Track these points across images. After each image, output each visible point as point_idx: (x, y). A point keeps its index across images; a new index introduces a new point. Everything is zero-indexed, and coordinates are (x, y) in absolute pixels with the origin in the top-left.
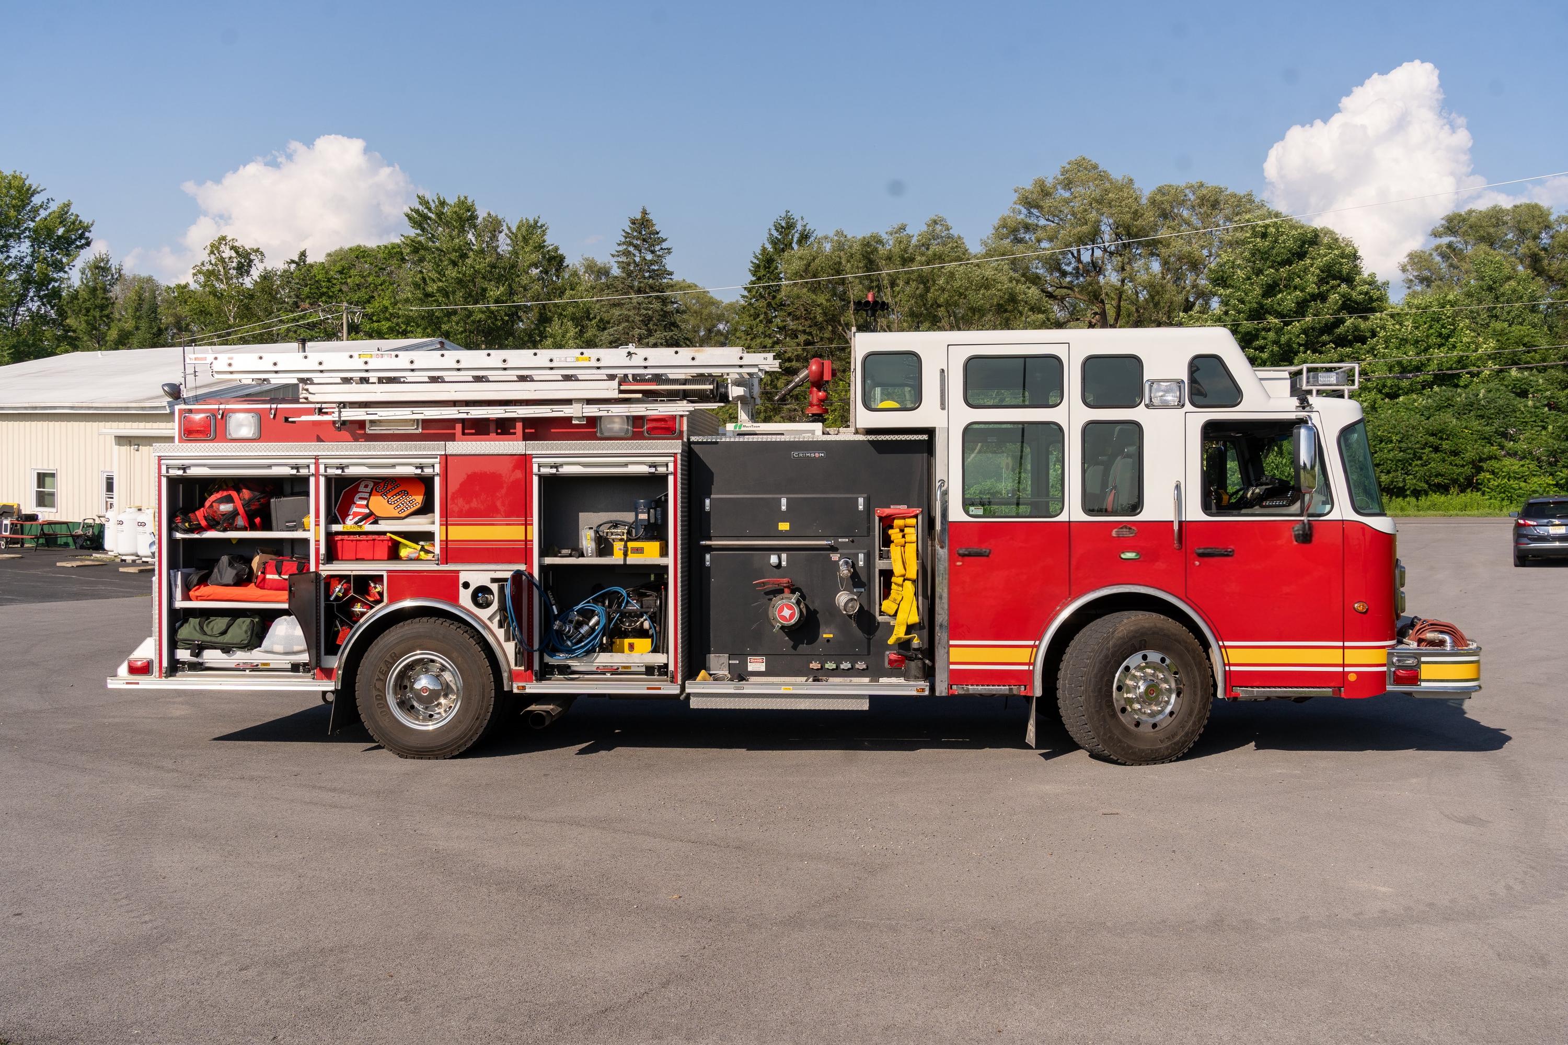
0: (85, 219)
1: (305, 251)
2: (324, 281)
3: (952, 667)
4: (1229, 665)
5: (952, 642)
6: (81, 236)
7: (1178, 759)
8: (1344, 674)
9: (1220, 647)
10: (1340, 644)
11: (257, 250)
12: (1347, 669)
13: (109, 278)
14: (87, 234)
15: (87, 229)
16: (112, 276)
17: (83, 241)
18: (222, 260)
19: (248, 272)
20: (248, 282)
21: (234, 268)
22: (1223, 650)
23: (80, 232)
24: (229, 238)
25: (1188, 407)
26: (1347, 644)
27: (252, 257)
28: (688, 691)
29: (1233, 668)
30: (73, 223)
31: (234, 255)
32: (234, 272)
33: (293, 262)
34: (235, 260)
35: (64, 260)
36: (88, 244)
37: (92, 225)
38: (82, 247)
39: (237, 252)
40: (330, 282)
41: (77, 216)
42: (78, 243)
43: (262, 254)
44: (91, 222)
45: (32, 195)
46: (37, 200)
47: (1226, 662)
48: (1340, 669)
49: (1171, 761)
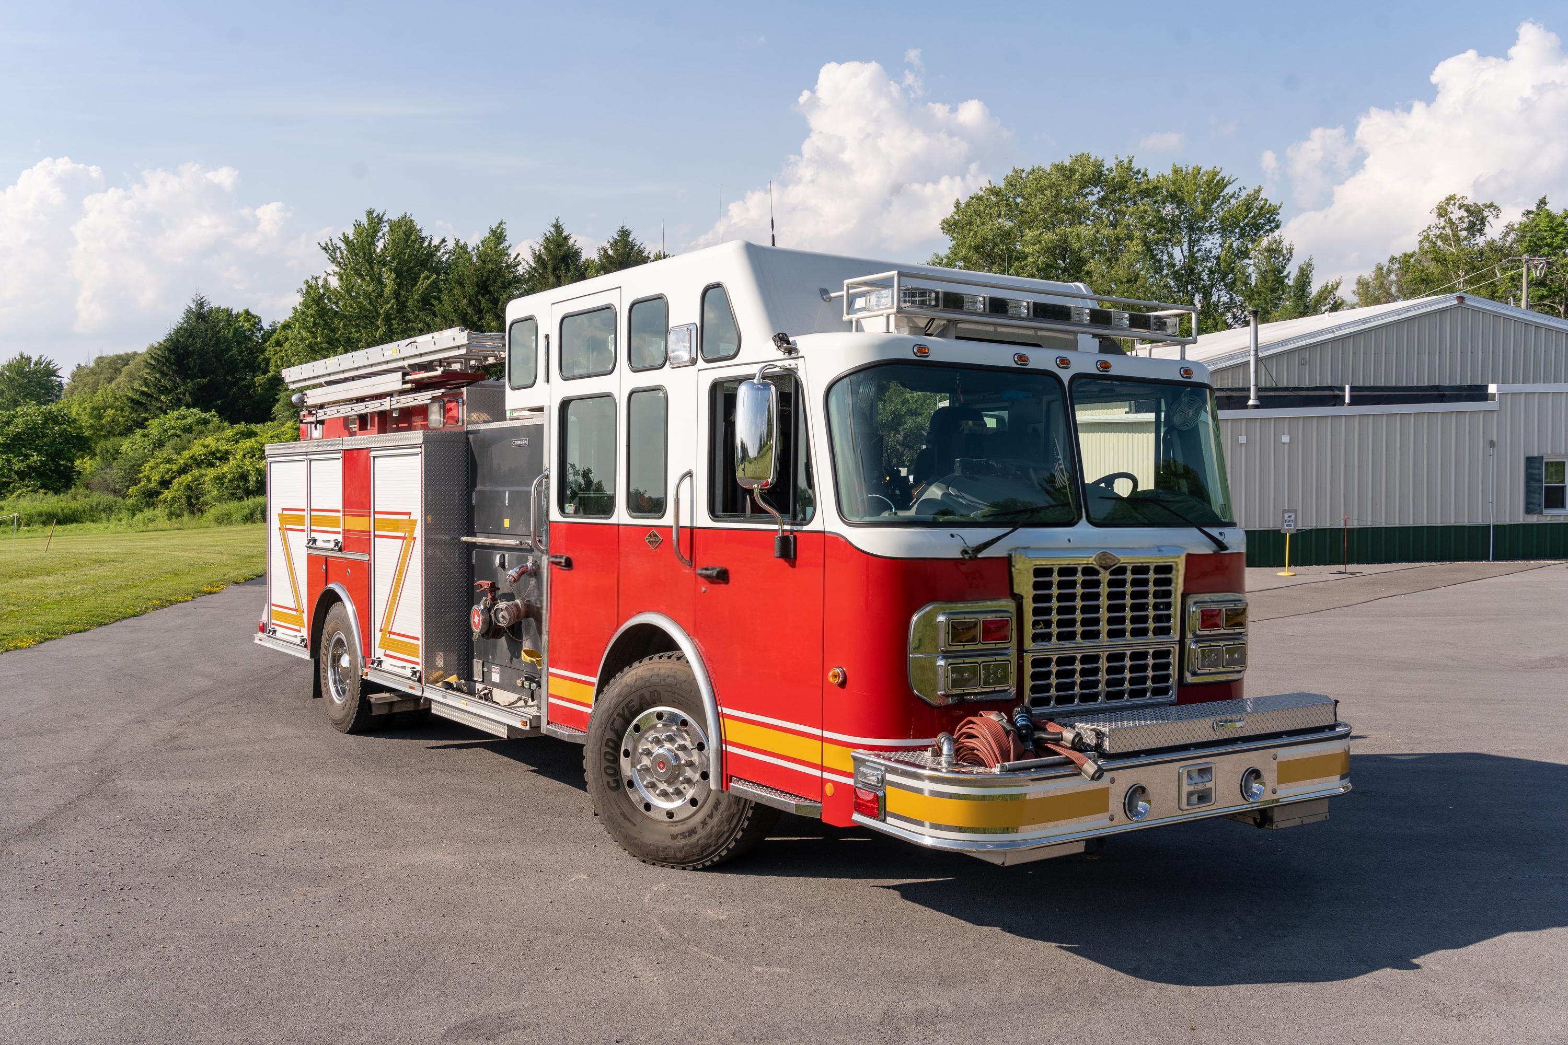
0: (1273, 201)
1: (1545, 198)
2: (1546, 231)
3: (551, 700)
4: (727, 743)
5: (552, 670)
6: (1270, 222)
7: (705, 869)
8: (823, 781)
9: (718, 716)
10: (817, 732)
11: (1491, 205)
12: (827, 775)
13: (1281, 259)
14: (1277, 218)
15: (1274, 211)
16: (1284, 256)
17: (1273, 225)
18: (1451, 222)
19: (1481, 231)
20: (1480, 241)
21: (1465, 229)
22: (721, 719)
23: (1268, 216)
24: (1457, 197)
25: (701, 363)
26: (827, 734)
27: (1485, 214)
28: (426, 695)
29: (730, 749)
30: (1262, 208)
31: (1465, 214)
32: (1464, 233)
33: (1529, 212)
34: (1466, 220)
35: (1250, 246)
36: (1277, 227)
37: (1280, 207)
38: (1272, 230)
39: (1468, 211)
40: (1554, 230)
41: (1267, 200)
42: (1268, 227)
43: (1496, 208)
44: (1278, 205)
45: (1226, 186)
46: (1229, 190)
47: (723, 738)
48: (817, 773)
49: (695, 869)
